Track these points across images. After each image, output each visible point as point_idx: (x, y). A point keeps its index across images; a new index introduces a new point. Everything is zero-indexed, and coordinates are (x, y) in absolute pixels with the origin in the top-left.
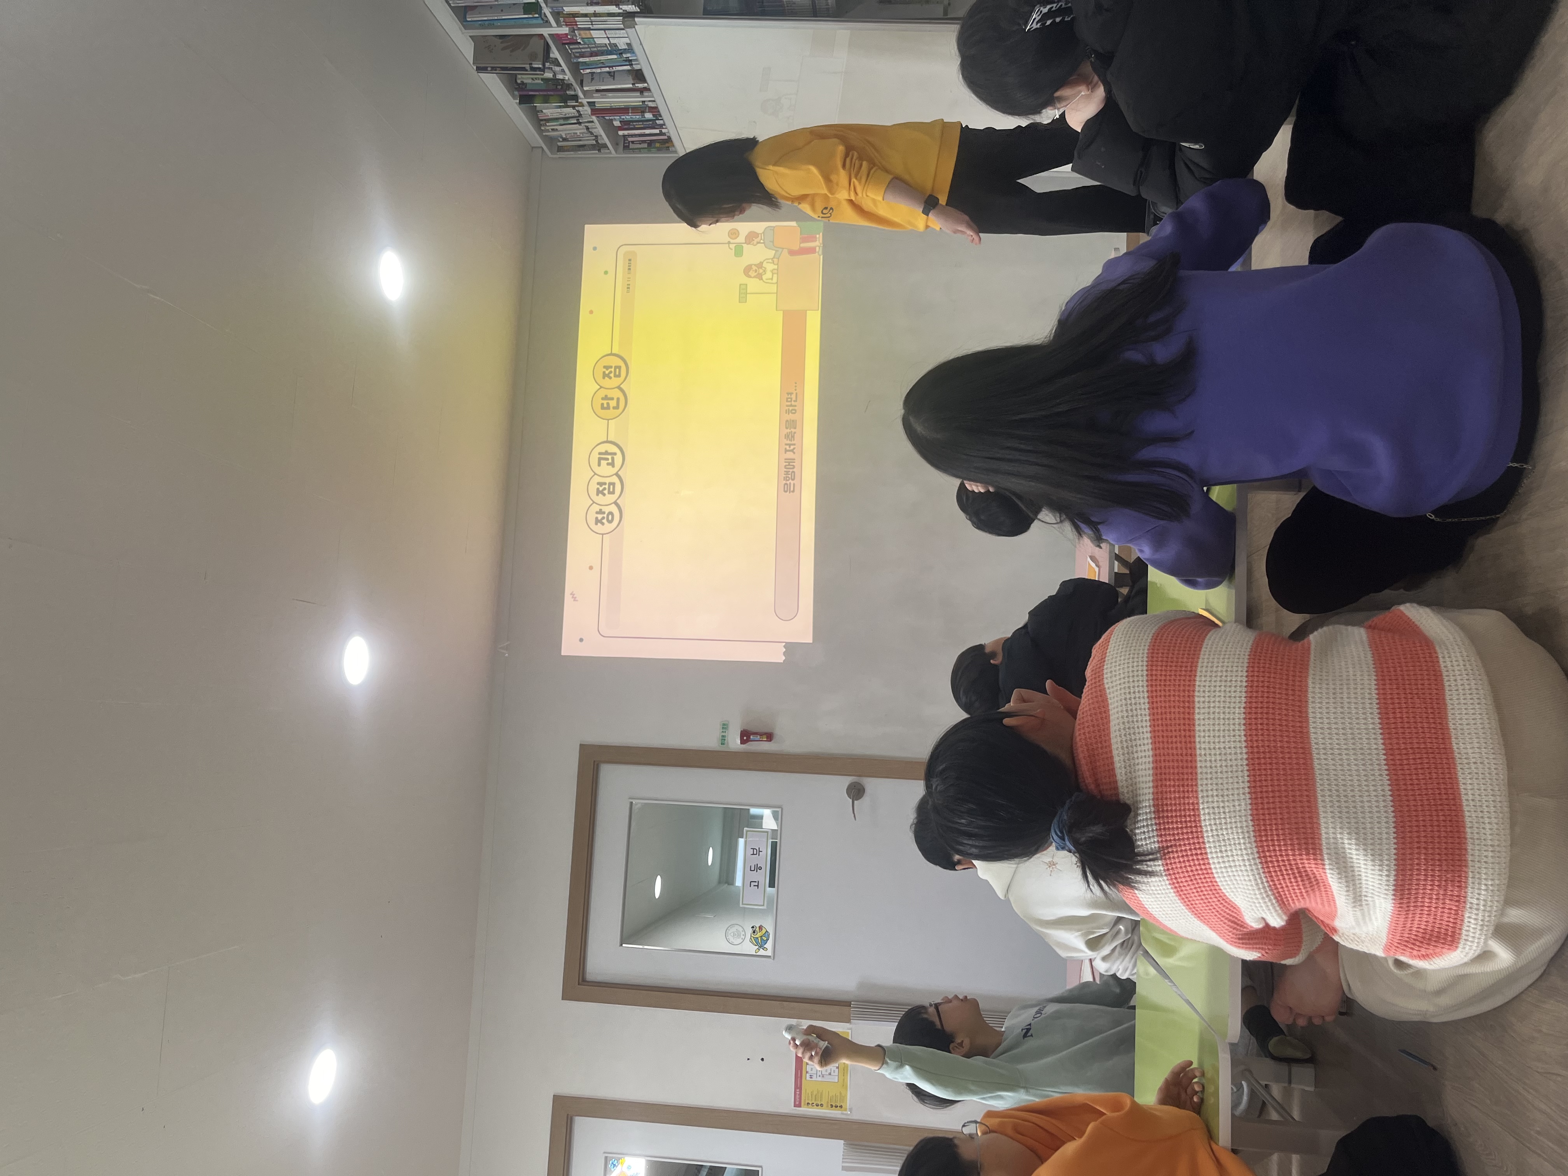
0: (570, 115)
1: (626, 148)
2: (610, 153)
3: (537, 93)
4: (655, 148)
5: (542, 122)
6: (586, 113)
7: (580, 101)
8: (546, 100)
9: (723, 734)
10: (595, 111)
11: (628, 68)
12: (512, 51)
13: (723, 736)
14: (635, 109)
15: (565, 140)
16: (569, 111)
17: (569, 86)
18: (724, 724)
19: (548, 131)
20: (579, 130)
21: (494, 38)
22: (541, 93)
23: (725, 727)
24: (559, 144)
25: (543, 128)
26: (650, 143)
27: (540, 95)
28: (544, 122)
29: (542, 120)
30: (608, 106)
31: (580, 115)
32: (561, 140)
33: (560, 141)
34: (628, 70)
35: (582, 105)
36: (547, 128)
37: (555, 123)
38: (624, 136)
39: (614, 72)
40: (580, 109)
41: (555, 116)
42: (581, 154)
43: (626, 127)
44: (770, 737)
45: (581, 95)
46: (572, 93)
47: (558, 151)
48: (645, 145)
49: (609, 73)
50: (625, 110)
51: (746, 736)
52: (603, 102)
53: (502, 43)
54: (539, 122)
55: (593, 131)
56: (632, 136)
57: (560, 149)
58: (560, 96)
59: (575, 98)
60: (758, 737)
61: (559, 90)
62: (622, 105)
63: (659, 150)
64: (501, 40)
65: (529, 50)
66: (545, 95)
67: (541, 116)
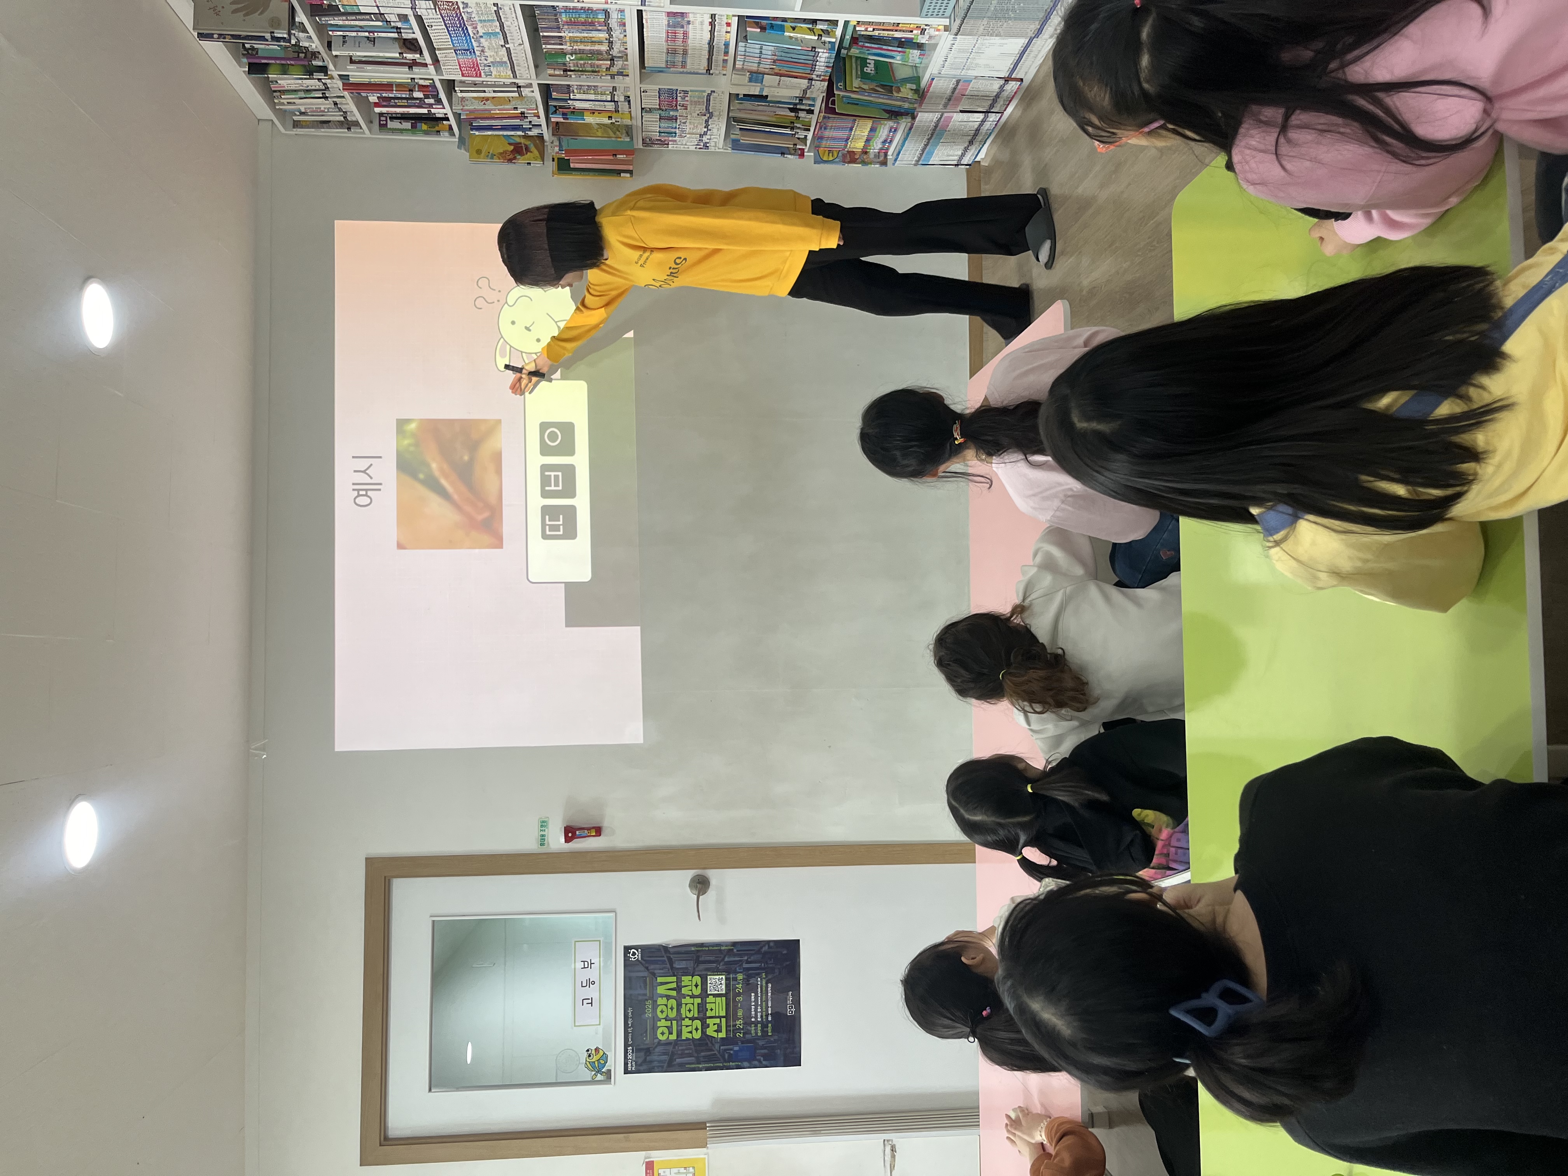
0: (313, 88)
1: (383, 127)
2: (364, 133)
3: (273, 61)
5: (275, 94)
6: (335, 86)
7: (329, 73)
8: (284, 70)
9: (542, 833)
10: (349, 85)
11: (397, 38)
12: (245, 15)
13: (543, 836)
14: (400, 86)
15: (302, 114)
16: (313, 83)
17: (315, 55)
18: (543, 822)
19: (283, 104)
20: (323, 104)
22: (278, 62)
23: (543, 824)
24: (295, 118)
25: (276, 101)
27: (276, 64)
28: (278, 94)
29: (275, 91)
30: (366, 81)
31: (327, 88)
32: (298, 113)
33: (296, 115)
34: (396, 42)
35: (332, 78)
36: (282, 101)
37: (293, 96)
38: (382, 114)
39: (375, 39)
40: (328, 81)
41: (293, 87)
42: (323, 132)
43: (385, 103)
44: (598, 831)
45: (331, 67)
46: (320, 64)
47: (294, 127)
48: (407, 125)
49: (369, 41)
50: (388, 86)
51: (571, 833)
52: (358, 75)
53: (231, 4)
54: (271, 94)
55: (343, 107)
56: (391, 113)
57: (296, 124)
58: (304, 66)
59: (324, 69)
60: (585, 834)
61: (302, 60)
62: (385, 81)
63: (426, 132)
65: (268, 14)
66: (283, 64)
67: (274, 87)
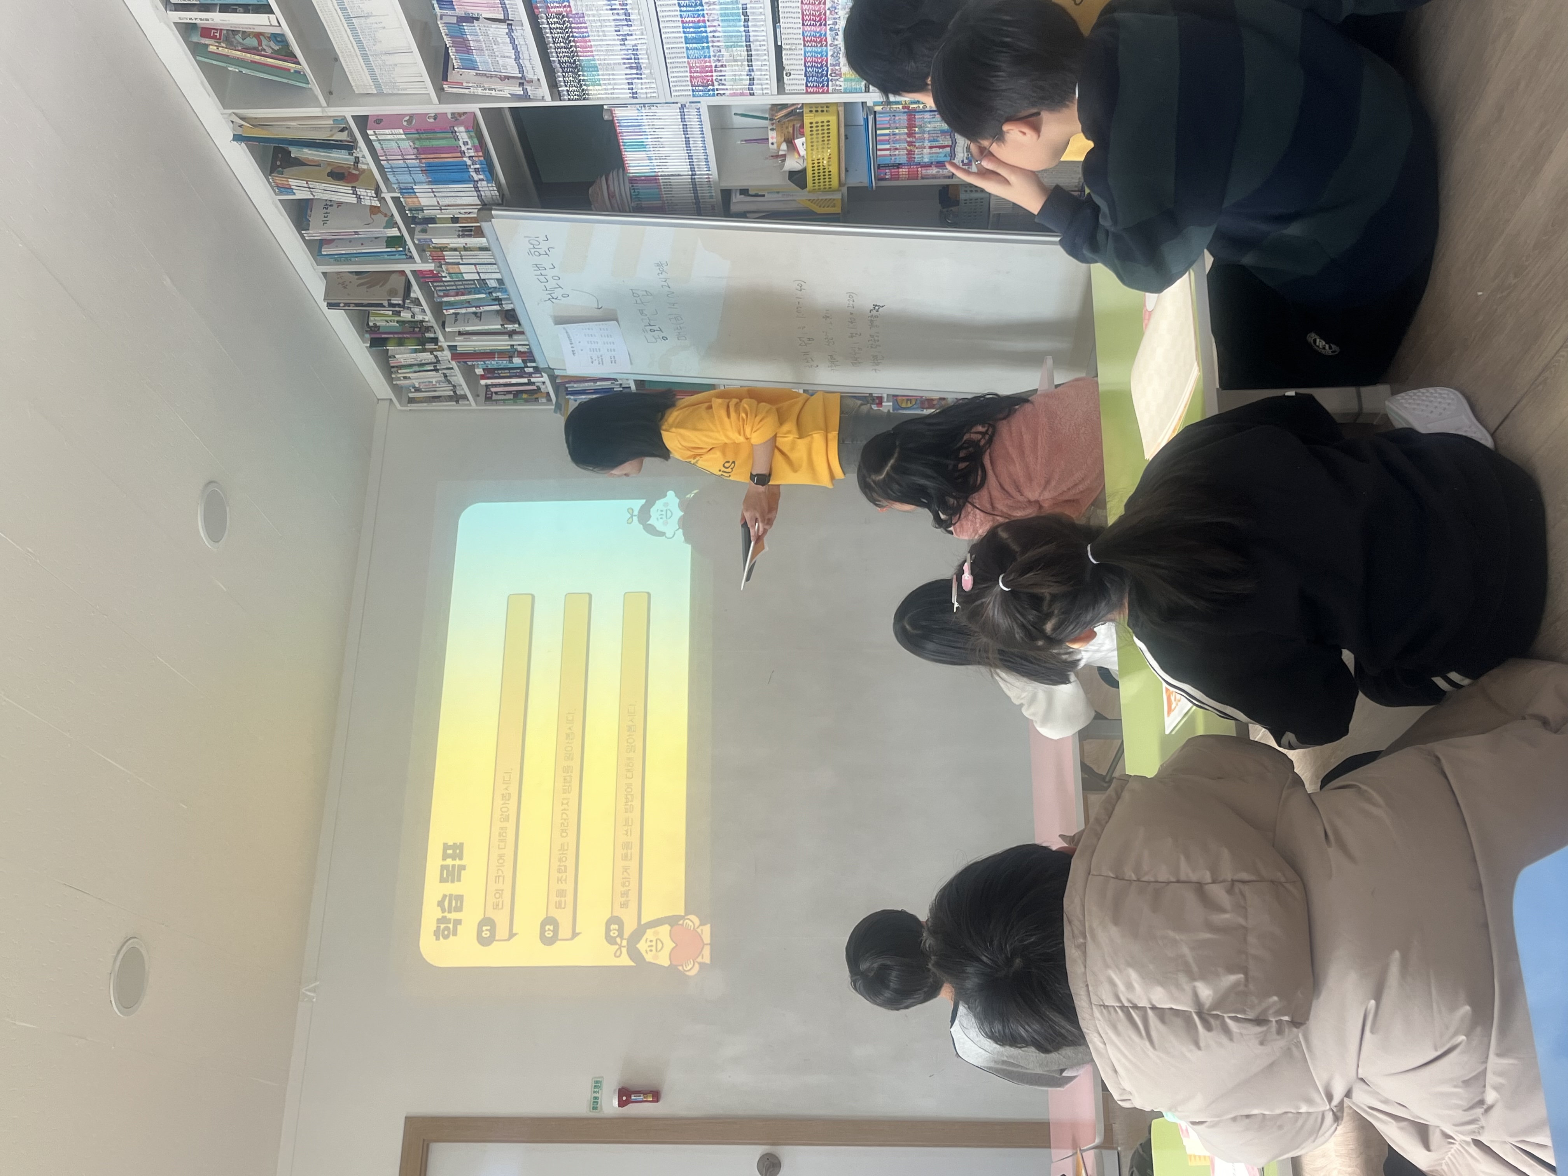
0: (426, 361)
1: (488, 399)
2: (470, 405)
3: (392, 336)
4: (523, 399)
5: (393, 370)
6: (445, 358)
7: (439, 344)
8: (401, 343)
9: (595, 1095)
10: (457, 355)
11: (497, 308)
12: (367, 288)
13: (596, 1098)
14: (502, 354)
15: (418, 390)
16: (426, 357)
17: (429, 329)
18: (597, 1082)
20: (434, 378)
21: (348, 274)
22: (396, 336)
23: (597, 1085)
24: (411, 395)
25: (393, 376)
26: (517, 394)
27: (394, 338)
28: (395, 369)
29: (393, 367)
30: (470, 349)
31: (438, 361)
32: (413, 390)
33: (411, 392)
34: (497, 311)
35: (441, 349)
36: (399, 376)
37: (408, 371)
38: (487, 386)
39: (481, 313)
40: (439, 354)
41: (409, 362)
42: (435, 406)
43: (489, 375)
44: (656, 1096)
45: (441, 338)
46: (432, 335)
47: (408, 403)
48: (511, 396)
49: (475, 313)
50: (490, 355)
51: (625, 1095)
52: (465, 345)
53: (357, 279)
54: (389, 369)
55: (452, 379)
56: (496, 385)
57: (411, 401)
58: (418, 338)
59: (435, 340)
60: (641, 1098)
61: (416, 333)
62: (487, 350)
63: (526, 401)
64: (357, 277)
65: (388, 286)
66: (399, 338)
67: (392, 362)
